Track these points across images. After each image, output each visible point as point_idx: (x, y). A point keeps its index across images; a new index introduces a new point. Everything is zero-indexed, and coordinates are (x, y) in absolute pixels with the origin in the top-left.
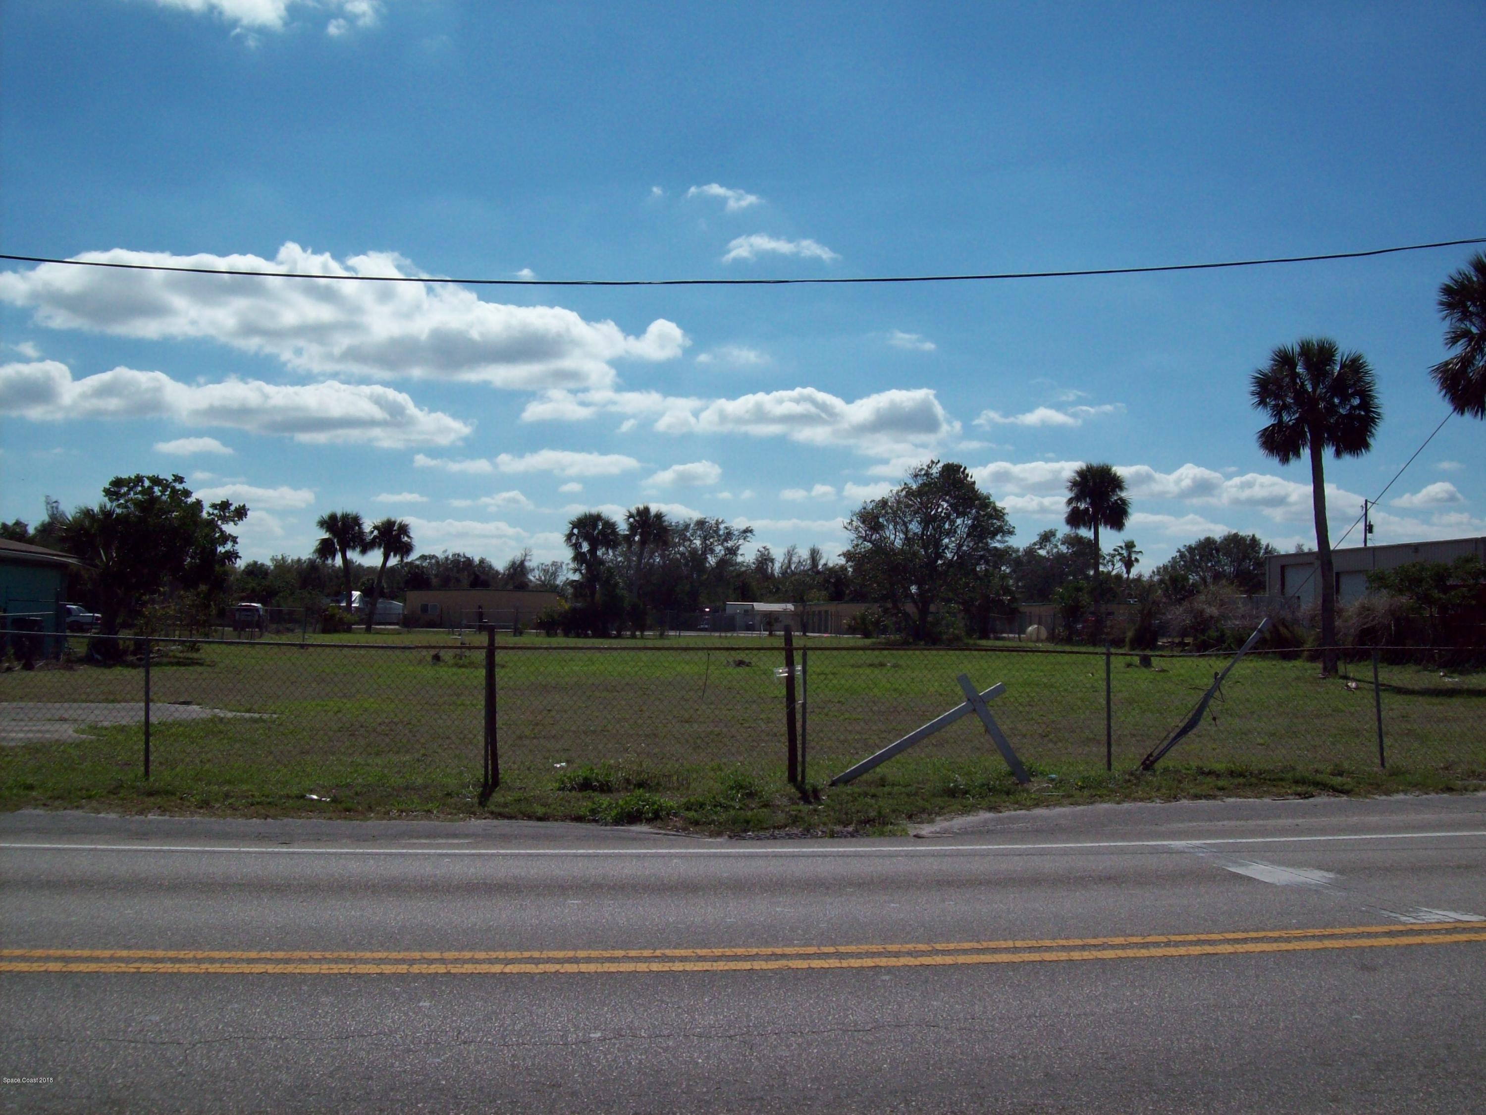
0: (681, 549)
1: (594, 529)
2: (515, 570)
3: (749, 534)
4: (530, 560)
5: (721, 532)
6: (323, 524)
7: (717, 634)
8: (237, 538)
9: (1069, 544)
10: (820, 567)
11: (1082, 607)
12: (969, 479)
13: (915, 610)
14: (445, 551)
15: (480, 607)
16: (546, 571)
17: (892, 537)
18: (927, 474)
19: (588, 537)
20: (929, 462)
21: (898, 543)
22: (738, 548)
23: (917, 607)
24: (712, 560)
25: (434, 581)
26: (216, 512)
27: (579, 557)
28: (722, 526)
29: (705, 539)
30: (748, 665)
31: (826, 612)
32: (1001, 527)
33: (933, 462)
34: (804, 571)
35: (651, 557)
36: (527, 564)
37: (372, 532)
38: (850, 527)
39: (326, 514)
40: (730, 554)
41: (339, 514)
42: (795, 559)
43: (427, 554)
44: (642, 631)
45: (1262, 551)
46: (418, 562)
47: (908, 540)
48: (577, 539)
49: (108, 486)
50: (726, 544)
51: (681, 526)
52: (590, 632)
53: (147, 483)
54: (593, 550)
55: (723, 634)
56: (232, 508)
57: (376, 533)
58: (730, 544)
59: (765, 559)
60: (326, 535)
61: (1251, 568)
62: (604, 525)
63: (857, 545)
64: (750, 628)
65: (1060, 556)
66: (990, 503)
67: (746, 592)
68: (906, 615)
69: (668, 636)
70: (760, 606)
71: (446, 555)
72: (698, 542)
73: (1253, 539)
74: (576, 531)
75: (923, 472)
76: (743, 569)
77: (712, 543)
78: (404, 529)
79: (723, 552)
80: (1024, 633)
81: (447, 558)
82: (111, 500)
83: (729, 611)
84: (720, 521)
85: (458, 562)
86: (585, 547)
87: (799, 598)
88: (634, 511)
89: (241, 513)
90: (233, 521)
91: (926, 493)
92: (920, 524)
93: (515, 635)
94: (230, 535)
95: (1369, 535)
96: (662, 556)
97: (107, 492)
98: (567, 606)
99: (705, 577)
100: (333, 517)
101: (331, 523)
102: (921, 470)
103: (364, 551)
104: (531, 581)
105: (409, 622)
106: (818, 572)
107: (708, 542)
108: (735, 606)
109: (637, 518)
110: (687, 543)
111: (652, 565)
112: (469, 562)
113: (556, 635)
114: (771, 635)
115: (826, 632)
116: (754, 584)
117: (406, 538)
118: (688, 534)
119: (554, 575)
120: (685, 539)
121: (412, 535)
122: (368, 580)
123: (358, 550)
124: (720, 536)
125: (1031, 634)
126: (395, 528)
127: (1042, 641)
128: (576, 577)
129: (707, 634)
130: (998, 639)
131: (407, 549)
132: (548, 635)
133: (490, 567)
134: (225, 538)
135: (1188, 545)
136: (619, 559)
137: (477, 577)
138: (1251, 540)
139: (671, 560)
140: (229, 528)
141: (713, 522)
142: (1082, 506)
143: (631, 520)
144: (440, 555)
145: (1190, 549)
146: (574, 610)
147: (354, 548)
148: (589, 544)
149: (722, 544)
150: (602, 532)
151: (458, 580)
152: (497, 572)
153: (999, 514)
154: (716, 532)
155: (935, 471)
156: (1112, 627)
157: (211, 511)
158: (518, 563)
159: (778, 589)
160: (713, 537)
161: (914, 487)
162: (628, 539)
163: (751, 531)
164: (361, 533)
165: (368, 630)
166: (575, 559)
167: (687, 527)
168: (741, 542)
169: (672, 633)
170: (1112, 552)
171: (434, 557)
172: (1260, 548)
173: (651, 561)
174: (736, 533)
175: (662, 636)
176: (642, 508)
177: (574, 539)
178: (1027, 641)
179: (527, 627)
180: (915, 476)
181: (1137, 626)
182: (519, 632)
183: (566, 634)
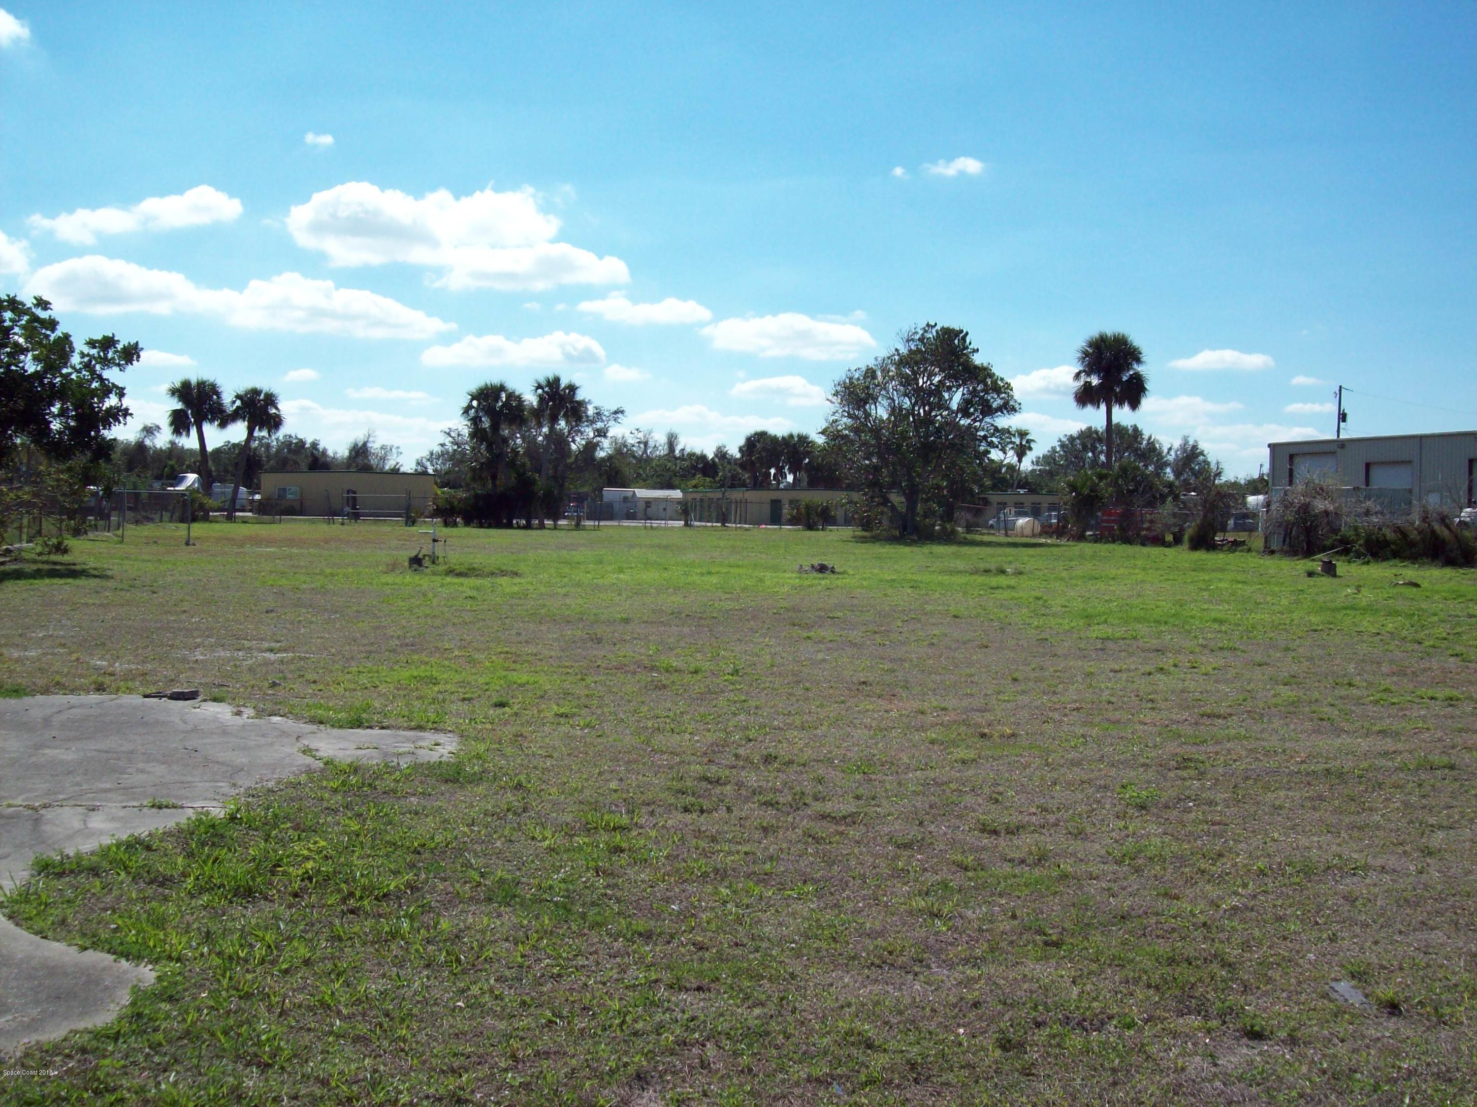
1: (497, 403)
2: (357, 453)
3: (620, 415)
5: (590, 412)
6: (173, 392)
8: (123, 389)
10: (677, 452)
11: (1103, 498)
12: (968, 347)
18: (922, 339)
19: (490, 411)
20: (924, 325)
22: (607, 430)
23: (905, 495)
24: (579, 443)
26: (94, 352)
27: (478, 433)
28: (592, 406)
30: (833, 571)
32: (1006, 403)
33: (928, 325)
34: (660, 456)
36: (369, 445)
37: (234, 402)
39: (178, 381)
40: (599, 436)
41: (194, 381)
47: (895, 417)
48: (477, 412)
50: (595, 426)
54: (495, 427)
57: (238, 403)
58: (599, 425)
60: (179, 406)
62: (508, 397)
64: (634, 517)
68: (892, 504)
69: (584, 525)
70: (641, 493)
74: (475, 403)
75: (917, 337)
77: (581, 425)
78: (271, 399)
79: (592, 434)
80: (1013, 527)
83: (607, 497)
84: (588, 401)
86: (486, 423)
87: (679, 486)
88: (543, 381)
89: (131, 354)
90: (119, 365)
91: (917, 363)
94: (114, 385)
95: (1342, 424)
99: (571, 461)
100: (186, 385)
101: (184, 392)
102: (916, 333)
103: (223, 425)
105: (264, 509)
106: (676, 458)
108: (611, 493)
109: (546, 389)
113: (455, 525)
114: (686, 525)
116: (625, 467)
121: (279, 406)
123: (217, 423)
124: (589, 416)
125: (1023, 527)
126: (261, 398)
127: (1043, 536)
131: (275, 423)
132: (446, 524)
134: (107, 389)
140: (112, 375)
142: (1095, 381)
143: (540, 391)
145: (1072, 439)
147: (212, 421)
148: (491, 420)
149: (591, 425)
150: (506, 404)
155: (931, 335)
157: (86, 350)
158: (360, 444)
161: (906, 353)
162: (537, 412)
163: (622, 412)
164: (220, 403)
165: (230, 518)
166: (472, 435)
168: (612, 423)
174: (607, 413)
175: (578, 526)
176: (551, 378)
177: (472, 412)
178: (1017, 536)
179: (421, 514)
180: (908, 341)
181: (1198, 522)
182: (411, 521)
183: (468, 522)
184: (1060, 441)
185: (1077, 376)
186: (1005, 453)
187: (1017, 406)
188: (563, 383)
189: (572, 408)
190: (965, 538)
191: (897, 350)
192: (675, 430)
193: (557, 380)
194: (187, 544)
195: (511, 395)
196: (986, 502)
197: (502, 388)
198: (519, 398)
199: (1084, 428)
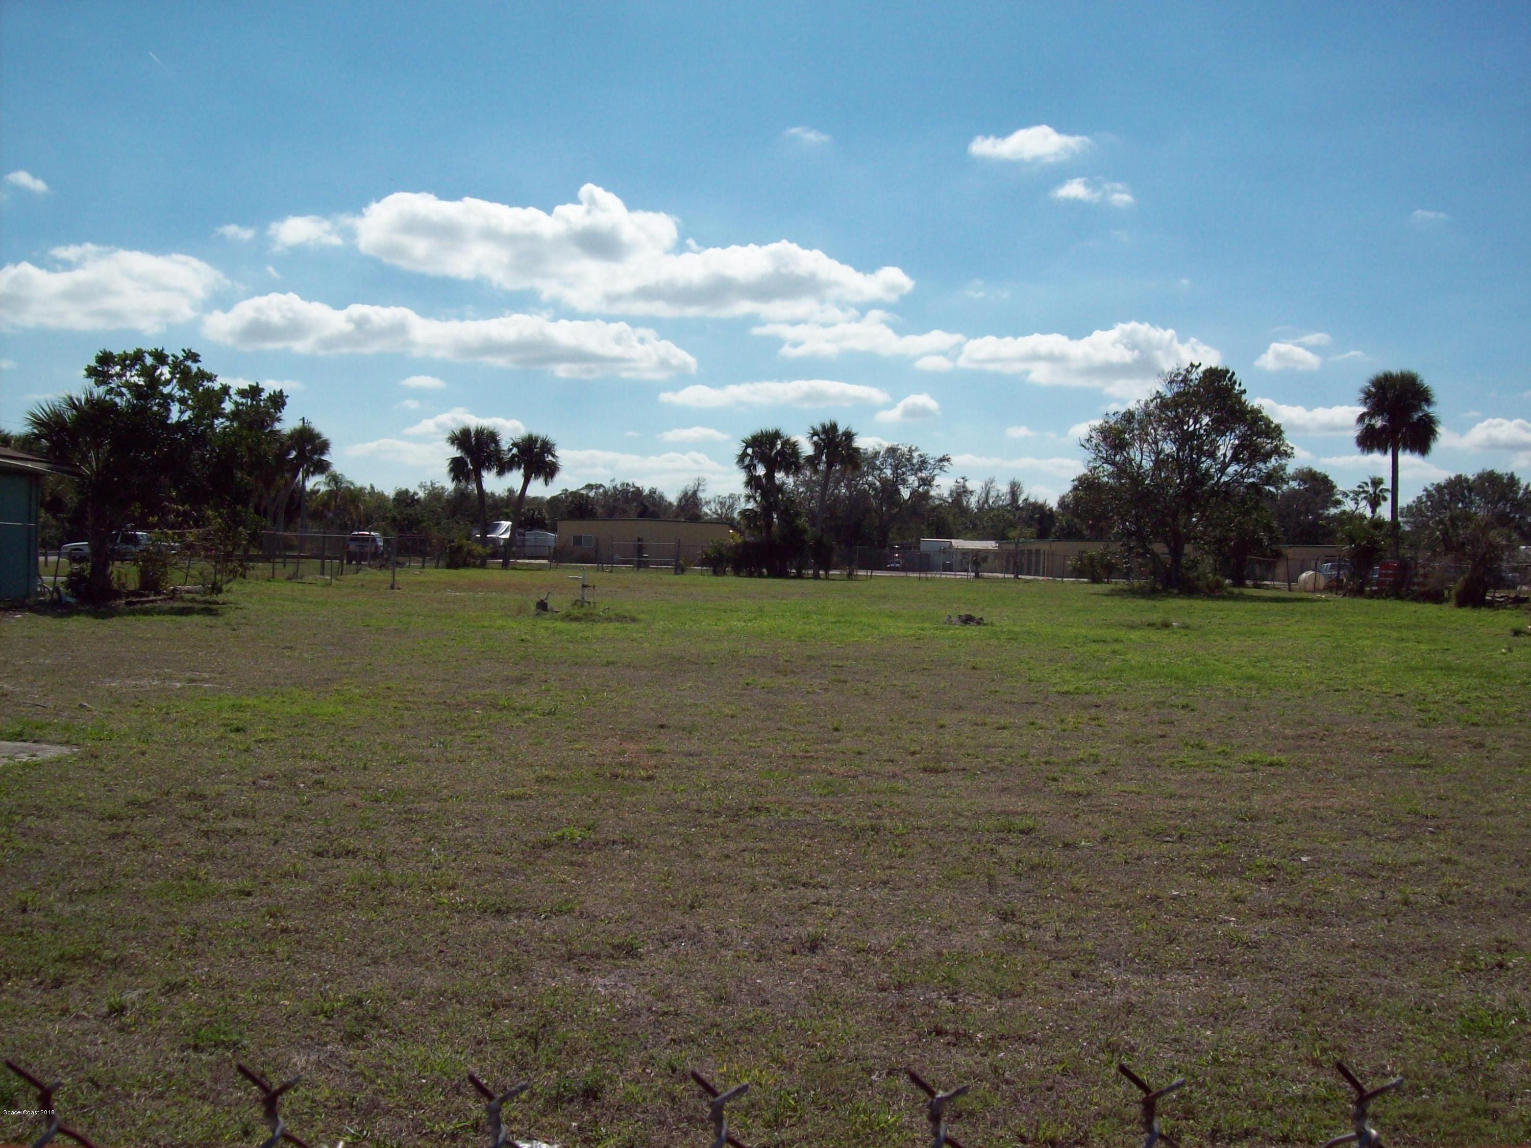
0: (870, 478)
1: (771, 449)
2: (687, 501)
3: (945, 463)
4: (704, 490)
5: (915, 461)
6: (454, 440)
7: (916, 575)
9: (1301, 480)
10: (1020, 502)
11: (1380, 550)
12: (1237, 387)
13: (1167, 550)
14: (613, 480)
15: (639, 540)
16: (722, 504)
17: (1138, 459)
18: (1185, 380)
19: (764, 458)
20: (1187, 365)
21: (1147, 464)
22: (933, 478)
23: (1169, 546)
24: (905, 493)
25: (600, 510)
27: (752, 482)
28: (915, 454)
29: (896, 468)
30: (979, 622)
31: (1038, 551)
32: (1277, 448)
33: (1192, 365)
34: (1002, 506)
35: (836, 488)
36: (701, 495)
37: (510, 450)
38: (1087, 446)
39: (457, 429)
40: (925, 485)
41: (473, 429)
42: (993, 493)
43: (593, 483)
44: (827, 570)
45: (1521, 492)
46: (584, 492)
47: (1159, 464)
48: (751, 460)
49: (93, 363)
50: (920, 475)
51: (869, 453)
52: (765, 570)
53: (149, 361)
54: (770, 475)
55: (923, 575)
56: (265, 395)
57: (515, 451)
58: (923, 474)
59: (961, 493)
60: (459, 454)
61: (1508, 510)
62: (783, 444)
63: (1095, 468)
64: (948, 568)
65: (1294, 493)
66: (1263, 417)
67: (942, 529)
68: (1155, 555)
69: (857, 575)
70: (958, 543)
71: (614, 484)
72: (888, 472)
73: (1512, 478)
74: (750, 451)
75: (1180, 378)
76: (937, 502)
77: (904, 473)
78: (547, 447)
79: (916, 484)
80: (1296, 581)
81: (615, 488)
82: (98, 383)
83: (923, 547)
84: (913, 448)
85: (627, 491)
86: (761, 471)
87: (1000, 536)
88: (819, 428)
91: (1183, 404)
92: (1174, 443)
93: (676, 573)
96: (848, 487)
97: (91, 372)
98: (739, 540)
99: (896, 510)
100: (466, 432)
101: (462, 439)
102: (1178, 375)
103: (501, 473)
104: (706, 514)
105: (559, 556)
106: (1018, 508)
107: (899, 471)
108: (929, 543)
109: (823, 436)
110: (877, 472)
111: (838, 496)
112: (638, 492)
113: (724, 573)
114: (977, 576)
115: (1036, 574)
116: (951, 518)
117: (550, 458)
118: (878, 463)
119: (731, 507)
120: (874, 468)
122: (529, 510)
123: (495, 470)
124: (913, 465)
125: (1305, 582)
126: (538, 446)
127: (1321, 591)
128: (751, 505)
129: (903, 574)
130: (1256, 586)
131: (549, 471)
132: (715, 573)
133: (661, 497)
135: (1436, 482)
136: (801, 490)
137: (646, 507)
138: (1509, 478)
139: (858, 491)
141: (906, 450)
142: (1378, 424)
143: (815, 438)
144: (608, 485)
145: (1439, 488)
146: (746, 544)
147: (489, 469)
148: (766, 467)
149: (916, 474)
150: (781, 453)
151: (625, 511)
152: (670, 504)
153: (1274, 432)
154: (909, 460)
155: (1195, 376)
156: (1425, 576)
158: (690, 493)
159: (975, 526)
160: (906, 466)
161: (1169, 395)
162: (812, 461)
163: (948, 460)
164: (498, 451)
165: (505, 565)
166: (748, 484)
167: (877, 454)
168: (937, 471)
169: (861, 573)
170: (1357, 489)
171: (601, 486)
172: (1519, 488)
173: (836, 491)
174: (932, 462)
175: (850, 576)
176: (828, 424)
177: (747, 461)
178: (1300, 590)
179: (691, 563)
180: (1171, 382)
181: (1467, 576)
182: (680, 569)
183: (737, 572)
184: (1426, 490)
185: (1361, 418)
186: (1357, 503)
187: (1289, 451)
188: (841, 429)
189: (848, 455)
190: (1232, 593)
191: (1158, 392)
192: (1018, 479)
193: (834, 427)
194: (392, 587)
195: (786, 442)
196: (1278, 555)
197: (777, 435)
198: (794, 445)
199: (1453, 476)
